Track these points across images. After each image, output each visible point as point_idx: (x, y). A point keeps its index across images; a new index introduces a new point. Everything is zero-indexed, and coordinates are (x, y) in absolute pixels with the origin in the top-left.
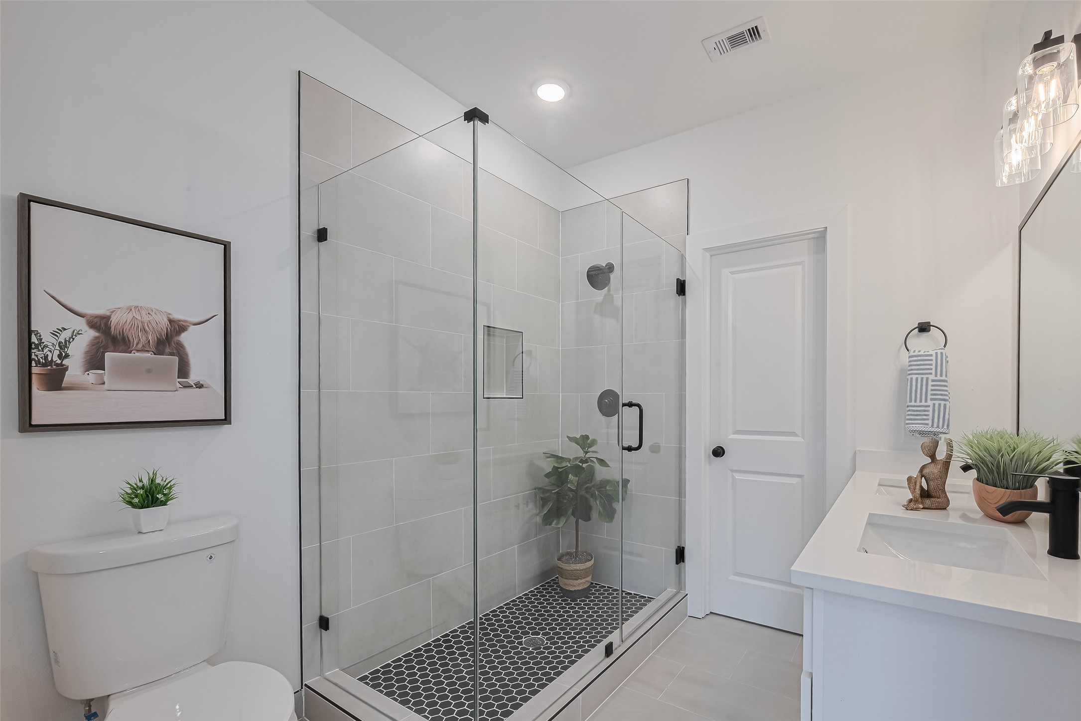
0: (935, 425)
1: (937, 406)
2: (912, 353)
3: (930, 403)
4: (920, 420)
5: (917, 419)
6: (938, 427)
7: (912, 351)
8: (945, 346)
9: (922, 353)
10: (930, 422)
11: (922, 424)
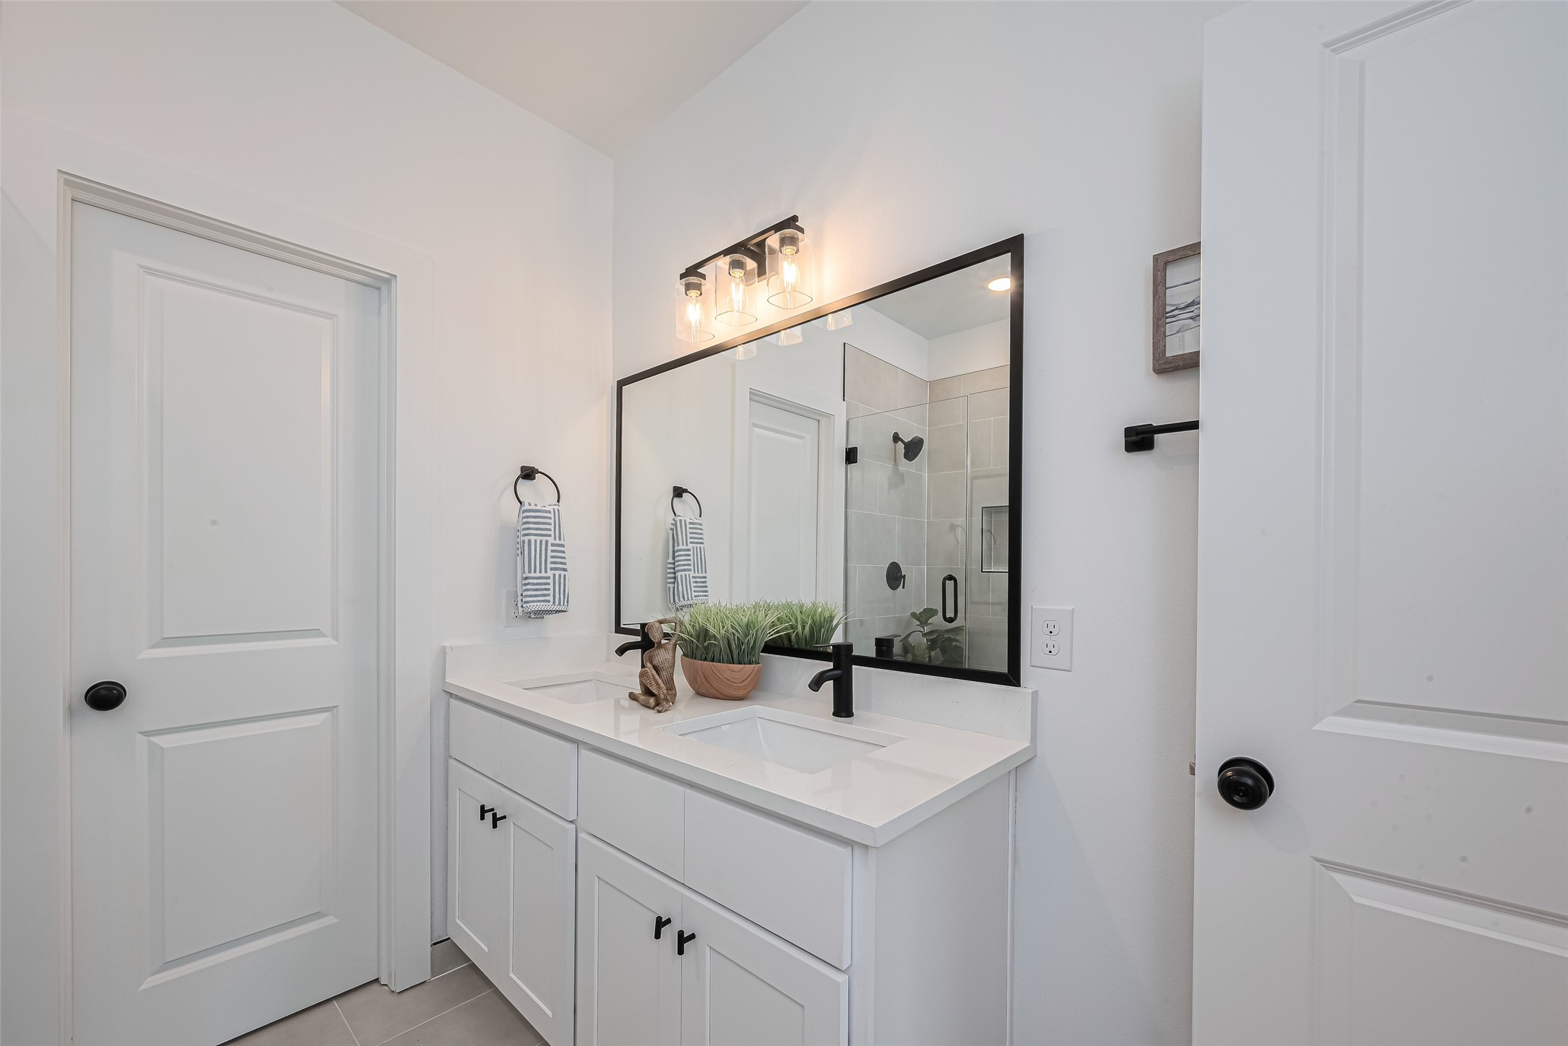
0: (557, 603)
1: (557, 577)
2: (526, 507)
3: (550, 573)
4: (541, 596)
5: (537, 596)
6: (560, 604)
7: (527, 504)
8: (558, 501)
9: (538, 508)
10: (551, 598)
11: (540, 601)
